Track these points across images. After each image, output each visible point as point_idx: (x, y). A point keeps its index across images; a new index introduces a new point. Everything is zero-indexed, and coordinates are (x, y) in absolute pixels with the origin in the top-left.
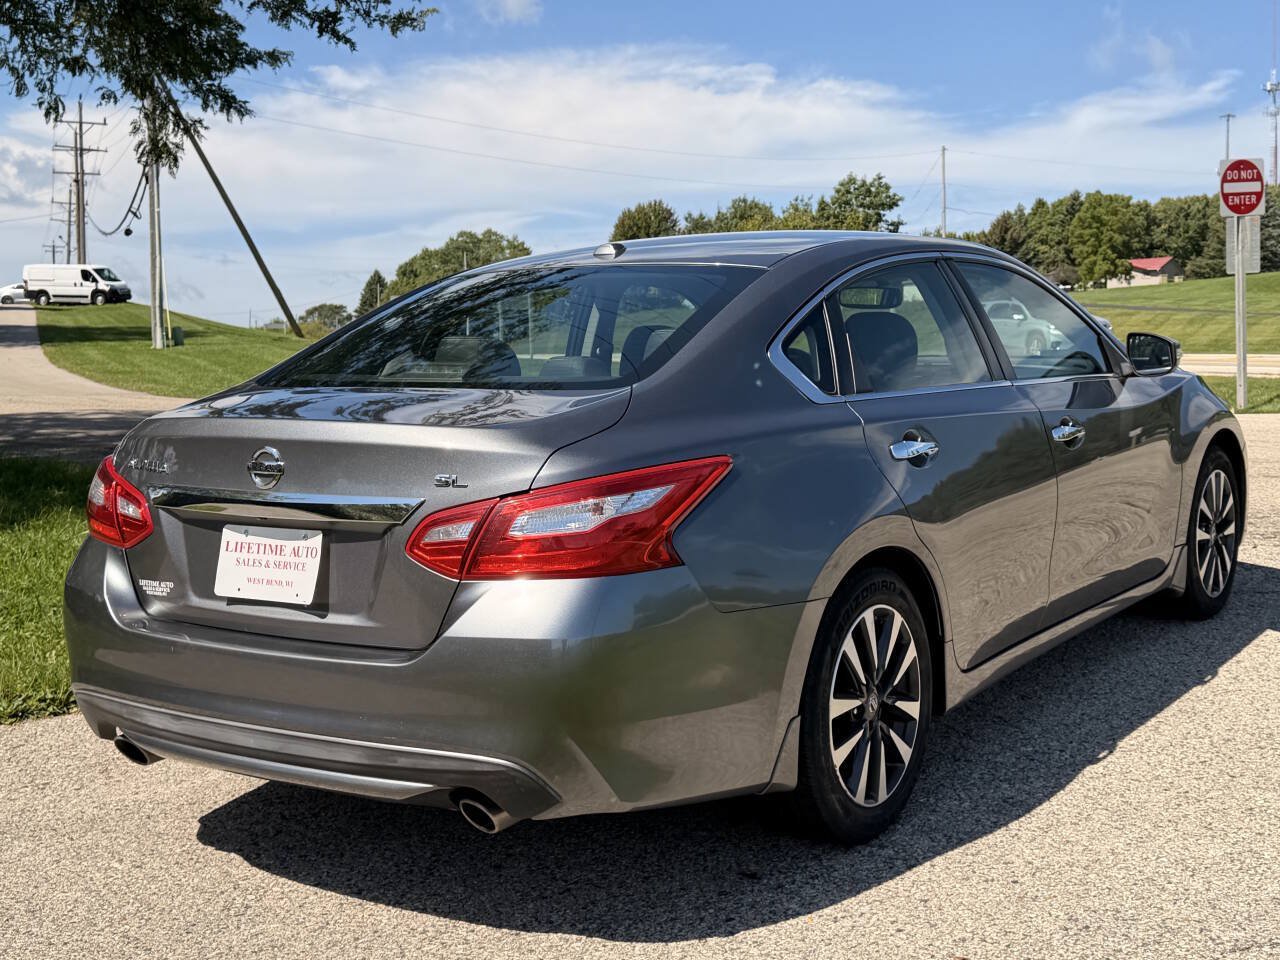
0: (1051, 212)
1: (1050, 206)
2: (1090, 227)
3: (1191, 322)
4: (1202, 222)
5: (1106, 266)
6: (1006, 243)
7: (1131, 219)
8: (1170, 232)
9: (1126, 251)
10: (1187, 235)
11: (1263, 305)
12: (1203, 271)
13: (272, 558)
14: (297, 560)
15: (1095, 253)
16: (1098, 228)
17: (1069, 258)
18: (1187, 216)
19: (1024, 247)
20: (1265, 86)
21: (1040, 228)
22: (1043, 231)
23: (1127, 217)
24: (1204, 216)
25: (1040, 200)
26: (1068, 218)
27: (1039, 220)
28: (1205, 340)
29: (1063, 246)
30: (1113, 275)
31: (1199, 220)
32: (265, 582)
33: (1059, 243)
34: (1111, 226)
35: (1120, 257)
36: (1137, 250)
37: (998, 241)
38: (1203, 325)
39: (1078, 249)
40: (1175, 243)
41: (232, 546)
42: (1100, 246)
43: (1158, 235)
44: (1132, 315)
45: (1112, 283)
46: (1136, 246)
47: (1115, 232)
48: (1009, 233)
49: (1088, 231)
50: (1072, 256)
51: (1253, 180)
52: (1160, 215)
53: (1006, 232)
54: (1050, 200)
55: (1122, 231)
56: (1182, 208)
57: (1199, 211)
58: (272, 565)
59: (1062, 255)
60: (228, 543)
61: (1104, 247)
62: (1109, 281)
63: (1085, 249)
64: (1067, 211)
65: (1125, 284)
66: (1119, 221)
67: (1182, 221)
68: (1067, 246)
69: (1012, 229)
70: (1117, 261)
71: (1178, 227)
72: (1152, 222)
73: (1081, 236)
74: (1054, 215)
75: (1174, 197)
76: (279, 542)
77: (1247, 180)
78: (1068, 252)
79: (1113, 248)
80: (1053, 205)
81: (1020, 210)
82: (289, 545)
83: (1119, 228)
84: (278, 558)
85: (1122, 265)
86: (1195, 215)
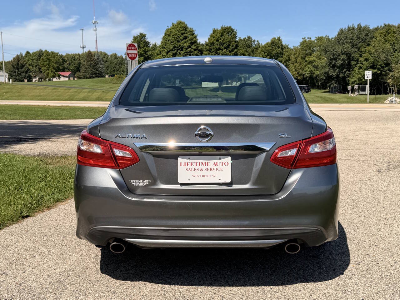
0: (32, 56)
1: (31, 54)
2: (46, 61)
3: (89, 92)
4: (79, 62)
5: (52, 74)
6: (19, 65)
7: (59, 60)
8: (70, 64)
9: (58, 70)
10: (75, 65)
11: (105, 87)
12: (81, 77)
13: (204, 167)
14: (216, 167)
15: (49, 70)
16: (49, 62)
17: (40, 70)
18: (74, 59)
19: (25, 67)
20: (92, 21)
21: (29, 61)
22: (30, 62)
23: (58, 59)
24: (79, 59)
25: (27, 52)
26: (39, 58)
27: (28, 58)
28: (95, 97)
29: (38, 67)
30: (54, 77)
31: (78, 61)
32: (201, 176)
33: (36, 66)
34: (53, 61)
35: (56, 71)
36: (61, 69)
37: (16, 64)
38: (93, 93)
39: (43, 68)
40: (71, 67)
41: (183, 164)
42: (50, 68)
43: (66, 65)
44: (70, 89)
45: (54, 80)
46: (61, 68)
47: (54, 63)
48: (20, 61)
49: (45, 63)
50: (41, 70)
51: (135, 50)
52: (66, 59)
53: (19, 61)
54: (31, 52)
55: (56, 63)
56: (72, 57)
57: (78, 58)
58: (204, 170)
59: (37, 70)
60: (181, 163)
61: (51, 68)
62: (53, 79)
63: (45, 68)
64: (38, 55)
65: (58, 80)
66: (55, 60)
67: (73, 61)
68: (39, 67)
69: (21, 61)
70: (55, 72)
71: (72, 63)
72: (64, 61)
73: (43, 64)
74: (33, 57)
75: (70, 54)
76: (206, 161)
77: (133, 50)
78: (40, 69)
79: (54, 68)
80: (32, 53)
81: (21, 54)
82: (212, 162)
83: (55, 62)
84: (207, 167)
85: (57, 74)
86: (77, 59)
